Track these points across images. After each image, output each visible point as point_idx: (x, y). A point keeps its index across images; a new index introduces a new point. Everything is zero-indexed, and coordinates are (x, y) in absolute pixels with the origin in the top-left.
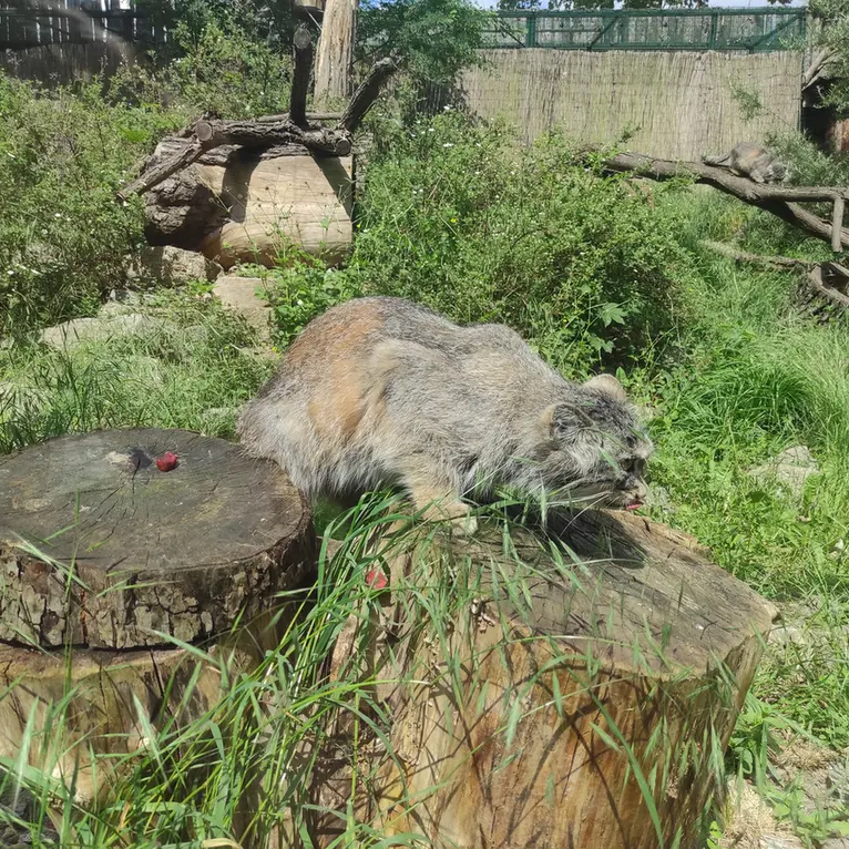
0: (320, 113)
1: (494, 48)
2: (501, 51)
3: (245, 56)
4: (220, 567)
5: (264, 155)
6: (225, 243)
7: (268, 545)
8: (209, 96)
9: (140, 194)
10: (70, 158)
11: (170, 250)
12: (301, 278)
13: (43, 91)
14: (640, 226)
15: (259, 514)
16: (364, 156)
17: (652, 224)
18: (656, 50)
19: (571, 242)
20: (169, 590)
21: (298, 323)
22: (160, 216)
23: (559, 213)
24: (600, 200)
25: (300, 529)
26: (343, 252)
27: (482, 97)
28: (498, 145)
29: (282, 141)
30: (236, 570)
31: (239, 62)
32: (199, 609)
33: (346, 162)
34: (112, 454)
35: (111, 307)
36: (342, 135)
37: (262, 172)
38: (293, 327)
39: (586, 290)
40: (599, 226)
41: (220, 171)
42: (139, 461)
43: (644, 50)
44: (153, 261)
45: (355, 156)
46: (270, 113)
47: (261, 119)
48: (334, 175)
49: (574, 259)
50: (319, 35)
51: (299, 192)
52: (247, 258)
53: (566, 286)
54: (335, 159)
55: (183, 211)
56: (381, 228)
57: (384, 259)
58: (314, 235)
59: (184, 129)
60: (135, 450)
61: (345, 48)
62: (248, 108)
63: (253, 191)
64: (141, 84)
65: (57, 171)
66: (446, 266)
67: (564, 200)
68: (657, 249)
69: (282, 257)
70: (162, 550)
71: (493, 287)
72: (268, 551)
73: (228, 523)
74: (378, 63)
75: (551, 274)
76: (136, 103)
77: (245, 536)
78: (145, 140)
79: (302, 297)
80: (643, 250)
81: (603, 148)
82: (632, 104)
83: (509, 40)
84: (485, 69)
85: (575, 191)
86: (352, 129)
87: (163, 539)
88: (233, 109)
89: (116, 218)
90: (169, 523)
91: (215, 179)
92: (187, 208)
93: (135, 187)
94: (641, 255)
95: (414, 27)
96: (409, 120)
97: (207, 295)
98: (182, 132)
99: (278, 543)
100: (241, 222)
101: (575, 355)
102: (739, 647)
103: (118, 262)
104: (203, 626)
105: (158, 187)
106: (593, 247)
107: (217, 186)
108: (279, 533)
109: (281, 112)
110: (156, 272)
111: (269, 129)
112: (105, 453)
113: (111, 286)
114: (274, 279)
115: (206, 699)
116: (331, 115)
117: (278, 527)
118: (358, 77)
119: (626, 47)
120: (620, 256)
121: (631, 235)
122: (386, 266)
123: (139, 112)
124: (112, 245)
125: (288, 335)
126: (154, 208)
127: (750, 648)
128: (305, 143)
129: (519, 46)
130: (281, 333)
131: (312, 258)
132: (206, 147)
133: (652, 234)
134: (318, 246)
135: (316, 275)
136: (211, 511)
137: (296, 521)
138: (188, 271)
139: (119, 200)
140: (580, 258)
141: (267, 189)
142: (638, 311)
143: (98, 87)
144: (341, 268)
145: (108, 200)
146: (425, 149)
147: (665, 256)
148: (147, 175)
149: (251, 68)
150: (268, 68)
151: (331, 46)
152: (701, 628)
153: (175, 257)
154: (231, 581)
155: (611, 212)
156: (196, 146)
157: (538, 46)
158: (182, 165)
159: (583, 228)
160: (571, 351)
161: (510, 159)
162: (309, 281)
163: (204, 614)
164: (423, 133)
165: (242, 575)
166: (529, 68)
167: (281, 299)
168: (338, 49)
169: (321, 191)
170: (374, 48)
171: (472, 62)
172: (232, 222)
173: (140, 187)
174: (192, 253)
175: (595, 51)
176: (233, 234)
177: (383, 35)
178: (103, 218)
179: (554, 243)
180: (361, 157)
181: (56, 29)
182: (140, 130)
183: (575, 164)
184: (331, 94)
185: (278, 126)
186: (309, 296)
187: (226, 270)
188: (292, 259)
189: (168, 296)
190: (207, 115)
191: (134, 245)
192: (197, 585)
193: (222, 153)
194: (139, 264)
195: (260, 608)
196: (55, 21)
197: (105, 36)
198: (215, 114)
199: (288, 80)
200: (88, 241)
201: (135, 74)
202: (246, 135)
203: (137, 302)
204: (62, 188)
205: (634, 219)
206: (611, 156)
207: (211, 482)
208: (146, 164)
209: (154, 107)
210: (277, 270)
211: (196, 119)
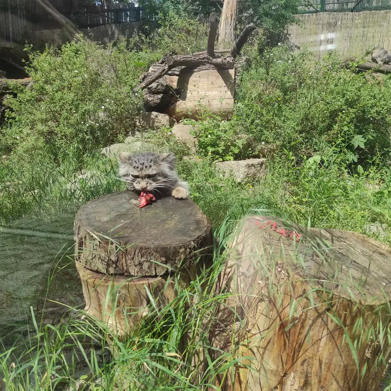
0: (221, 50)
1: (304, 13)
2: (307, 15)
3: (187, 26)
4: (174, 246)
5: (195, 70)
6: (177, 110)
7: (193, 239)
8: (172, 44)
9: (142, 89)
10: (114, 75)
11: (154, 113)
12: (211, 125)
13: (101, 46)
14: (375, 97)
15: (190, 226)
16: (240, 68)
17: (381, 96)
18: (387, 9)
19: (338, 106)
21: (208, 145)
22: (150, 99)
23: (333, 92)
24: (354, 85)
25: (207, 232)
26: (229, 113)
27: (298, 37)
28: (303, 60)
29: (203, 64)
30: (181, 248)
31: (185, 29)
32: (166, 262)
33: (232, 72)
34: (132, 200)
35: (129, 139)
36: (230, 60)
37: (194, 78)
38: (206, 147)
39: (346, 129)
40: (353, 97)
41: (176, 78)
43: (381, 10)
44: (147, 119)
45: (236, 69)
46: (198, 51)
47: (194, 54)
48: (226, 78)
49: (340, 113)
50: (221, 13)
51: (210, 86)
52: (186, 116)
53: (336, 127)
54: (226, 71)
55: (160, 96)
56: (246, 102)
57: (248, 116)
58: (216, 105)
61: (233, 19)
62: (189, 49)
63: (190, 87)
64: (143, 41)
65: (108, 81)
66: (276, 119)
67: (336, 85)
68: (383, 108)
69: (201, 116)
70: (152, 238)
71: (299, 128)
72: (193, 241)
73: (177, 229)
74: (248, 26)
75: (327, 121)
76: (141, 50)
77: (184, 234)
78: (145, 66)
79: (210, 134)
80: (376, 109)
81: (357, 60)
82: (373, 37)
83: (312, 9)
84: (299, 25)
85: (342, 81)
86: (235, 57)
87: (153, 234)
88: (182, 50)
89: (132, 100)
90: (155, 228)
91: (173, 81)
92: (162, 95)
93: (140, 87)
94: (375, 111)
95: (265, 6)
96: (261, 51)
97: (169, 133)
98: (160, 61)
99: (198, 238)
100: (185, 100)
101: (339, 160)
103: (133, 119)
104: (167, 269)
105: (150, 86)
106: (349, 108)
107: (175, 85)
108: (198, 234)
109: (203, 50)
110: (148, 123)
111: (198, 58)
112: (130, 200)
113: (130, 129)
114: (199, 126)
115: (168, 299)
116: (225, 50)
117: (197, 231)
118: (239, 31)
119: (370, 9)
120: (364, 112)
121: (370, 102)
122: (249, 119)
123: (142, 54)
124: (130, 112)
125: (204, 151)
126: (148, 95)
128: (213, 64)
129: (317, 12)
130: (201, 150)
131: (215, 116)
132: (170, 68)
133: (381, 101)
134: (218, 110)
135: (217, 124)
136: (171, 224)
137: (205, 229)
138: (162, 123)
139: (134, 93)
140: (343, 113)
141: (195, 86)
142: (372, 138)
143: (125, 44)
144: (228, 120)
145: (129, 93)
146: (268, 64)
147: (388, 111)
148: (146, 81)
149: (190, 31)
150: (198, 31)
151: (227, 18)
152: (384, 284)
153: (156, 116)
154: (179, 252)
155: (360, 91)
156: (166, 68)
157: (326, 11)
158: (160, 76)
159: (345, 98)
160: (337, 158)
161: (310, 66)
162: (214, 126)
163: (168, 264)
164: (268, 56)
165: (182, 250)
166: (321, 22)
167: (201, 135)
168: (230, 19)
169: (220, 85)
170: (246, 18)
171: (293, 21)
172: (181, 100)
173: (142, 86)
174: (163, 115)
175: (355, 12)
176: (181, 106)
177: (251, 11)
178: (127, 100)
179: (330, 106)
180: (238, 69)
181: (108, 18)
182: (142, 61)
183: (342, 68)
184: (226, 40)
185: (202, 57)
186: (213, 133)
187: (178, 122)
188: (206, 117)
189: (153, 134)
190: (171, 53)
191: (139, 111)
192: (166, 252)
193: (177, 70)
194: (141, 120)
195: (190, 264)
196: (108, 14)
197: (128, 19)
198: (174, 53)
199: (207, 35)
200: (121, 111)
201: (140, 37)
202: (188, 62)
203: (140, 137)
204: (110, 88)
205: (371, 94)
206: (361, 63)
207: (171, 213)
208: (145, 76)
209: (148, 51)
210: (200, 122)
211: (166, 55)
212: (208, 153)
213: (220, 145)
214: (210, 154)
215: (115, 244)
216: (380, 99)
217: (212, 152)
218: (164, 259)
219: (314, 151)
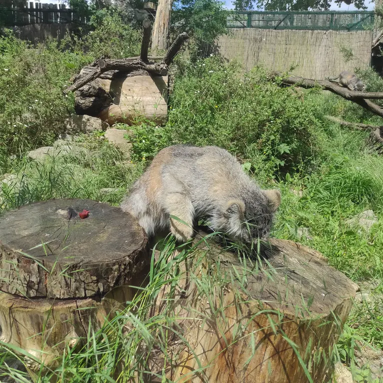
0: (154, 56)
1: (232, 27)
2: (236, 29)
3: (121, 31)
4: (107, 263)
5: (128, 75)
6: (110, 114)
7: (128, 253)
8: (105, 48)
9: (73, 91)
10: (42, 75)
11: (86, 117)
12: (144, 130)
13: (31, 46)
14: (298, 110)
15: (125, 239)
16: (173, 76)
17: (303, 108)
18: (305, 29)
19: (266, 116)
20: (84, 272)
21: (142, 150)
22: (82, 101)
23: (261, 103)
24: (280, 97)
25: (143, 246)
26: (163, 118)
27: (227, 50)
28: (234, 72)
29: (137, 69)
30: (114, 264)
31: (118, 33)
32: (98, 281)
33: (165, 78)
34: (60, 210)
35: (60, 142)
36: (164, 66)
37: (128, 83)
38: (140, 152)
39: (272, 137)
40: (279, 109)
41: (109, 82)
42: (72, 214)
43: (300, 29)
44: (78, 121)
45: (169, 76)
46: (132, 56)
47: (127, 59)
48: (160, 85)
49: (267, 123)
50: (154, 21)
51: (144, 91)
52: (120, 120)
53: (264, 136)
54: (160, 77)
55: (92, 99)
56: (181, 108)
57: (182, 122)
58: (150, 111)
59: (93, 62)
60: (70, 209)
61: (166, 27)
62: (122, 54)
63: (124, 91)
64: (75, 42)
65: (36, 81)
66: (210, 126)
67: (263, 97)
68: (305, 119)
69: (136, 121)
70: (81, 255)
71: (231, 136)
72: (129, 256)
73: (111, 243)
74: (181, 35)
75: (257, 130)
76: (72, 51)
77: (118, 249)
78: (76, 68)
79: (144, 139)
80: (299, 120)
81: (282, 74)
82: (295, 54)
83: (239, 24)
86: (168, 64)
87: (82, 250)
88: (115, 54)
89: (62, 102)
90: (85, 242)
91: (106, 85)
92: (94, 98)
93: (71, 88)
94: (298, 122)
95: (196, 17)
96: (194, 60)
97: (102, 137)
98: (92, 64)
99: (134, 252)
100: (118, 104)
101: (267, 167)
102: (341, 304)
103: (63, 122)
104: (99, 289)
105: (81, 89)
107: (107, 88)
108: (133, 248)
109: (137, 55)
110: (79, 126)
111: (131, 63)
112: (56, 210)
113: (59, 132)
114: (132, 130)
115: (99, 322)
116: (159, 57)
117: (133, 245)
118: (171, 40)
119: (292, 28)
120: (288, 122)
121: (293, 113)
122: (183, 126)
123: (73, 55)
124: (60, 114)
125: (138, 156)
126: (79, 98)
127: (346, 305)
128: (147, 70)
129: (244, 27)
130: (135, 155)
131: (149, 121)
132: (103, 71)
133: (303, 113)
134: (152, 116)
135: (151, 129)
136: (103, 237)
137: (141, 242)
138: (94, 126)
139: (64, 94)
140: (270, 123)
141: (130, 90)
142: (296, 147)
143: (55, 44)
144: (162, 126)
145: (59, 94)
146: (201, 73)
147: (309, 123)
148: (77, 83)
149: (124, 36)
150: (131, 36)
151: (159, 26)
152: (324, 295)
153: (88, 120)
154: (112, 269)
155: (284, 103)
156: (99, 70)
157: (252, 27)
158: (92, 79)
159: (271, 109)
161: (239, 78)
162: (148, 131)
163: (99, 284)
164: (200, 66)
166: (248, 37)
167: (135, 139)
168: (162, 28)
169: (154, 91)
170: (179, 27)
172: (114, 104)
173: (73, 88)
174: (96, 118)
175: (278, 29)
176: (114, 110)
177: (183, 21)
178: (57, 102)
179: (259, 116)
180: (172, 76)
181: (37, 17)
182: (73, 63)
183: (268, 81)
184: (159, 48)
185: (135, 62)
186: (147, 138)
187: (111, 126)
188: (140, 122)
189: (85, 137)
190: (103, 57)
191: (70, 114)
192: (97, 270)
193: (110, 74)
194: (72, 123)
195: (125, 281)
196: (37, 14)
197: (59, 20)
198: (107, 56)
199: (140, 41)
200: (50, 112)
201: (72, 38)
202: (121, 66)
203: (71, 140)
204: (39, 88)
205: (294, 106)
206: (285, 78)
207: (103, 224)
208: (76, 78)
209: (80, 52)
210: (134, 126)
211: (99, 58)
212: (142, 158)
213: (154, 151)
214: (144, 159)
215: (37, 263)
216: (303, 111)
217: (146, 158)
218: (95, 278)
219: (244, 158)
